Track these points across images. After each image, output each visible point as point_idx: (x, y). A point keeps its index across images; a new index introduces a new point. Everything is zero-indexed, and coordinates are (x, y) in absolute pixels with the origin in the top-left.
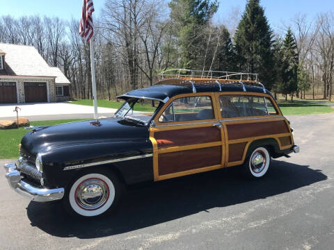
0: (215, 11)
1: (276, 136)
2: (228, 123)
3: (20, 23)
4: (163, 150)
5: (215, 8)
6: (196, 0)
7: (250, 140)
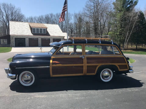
0: (136, 4)
1: (116, 64)
2: (87, 57)
3: (56, 16)
4: (54, 65)
5: (136, 3)
6: (127, 0)
7: (100, 65)
